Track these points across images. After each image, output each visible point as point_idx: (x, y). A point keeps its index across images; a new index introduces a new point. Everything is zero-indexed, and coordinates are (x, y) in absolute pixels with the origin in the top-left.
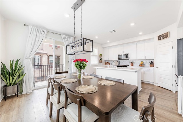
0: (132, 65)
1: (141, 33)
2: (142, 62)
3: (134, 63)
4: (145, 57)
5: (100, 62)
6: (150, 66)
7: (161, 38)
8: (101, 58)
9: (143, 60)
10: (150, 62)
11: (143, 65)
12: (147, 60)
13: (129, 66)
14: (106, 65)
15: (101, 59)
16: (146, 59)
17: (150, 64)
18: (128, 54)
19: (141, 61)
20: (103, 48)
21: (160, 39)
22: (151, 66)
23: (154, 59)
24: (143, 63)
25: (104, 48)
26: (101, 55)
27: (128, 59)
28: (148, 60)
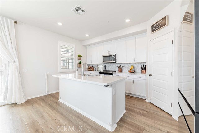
0: (121, 71)
1: (128, 21)
2: (132, 66)
3: (123, 68)
4: (135, 59)
5: (78, 67)
6: (142, 73)
7: (155, 27)
8: (80, 61)
9: (133, 63)
10: (142, 67)
11: (133, 71)
12: (138, 64)
13: (115, 72)
14: (88, 70)
15: (80, 63)
16: (137, 62)
17: (142, 69)
18: (114, 56)
19: (131, 64)
20: (83, 46)
21: (155, 30)
22: (143, 71)
23: (146, 63)
24: (134, 67)
25: (86, 46)
26: (80, 56)
27: (115, 62)
28: (140, 64)
